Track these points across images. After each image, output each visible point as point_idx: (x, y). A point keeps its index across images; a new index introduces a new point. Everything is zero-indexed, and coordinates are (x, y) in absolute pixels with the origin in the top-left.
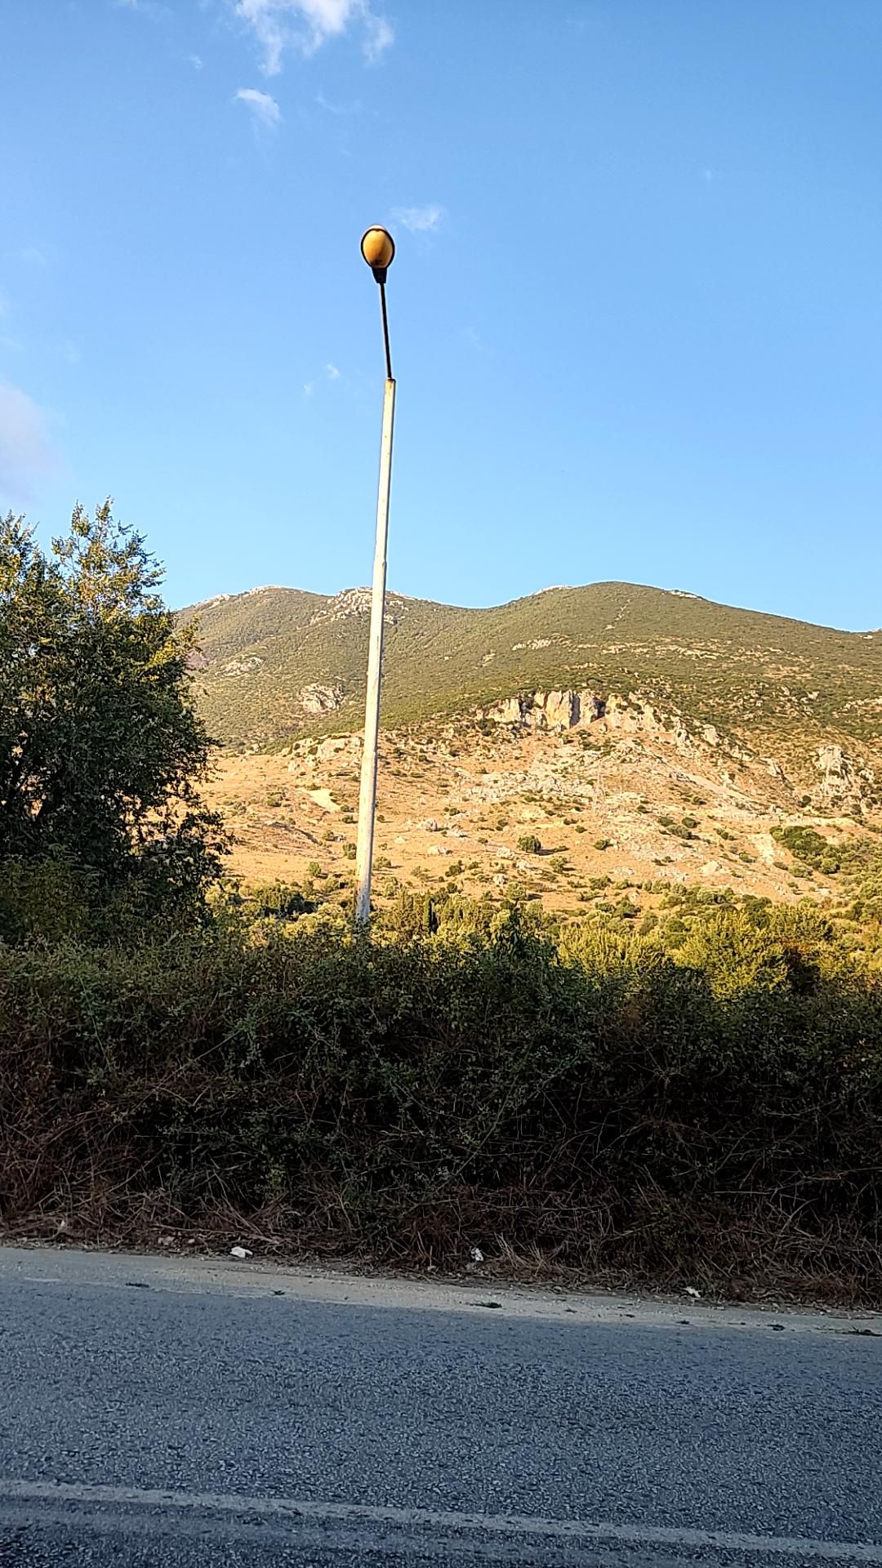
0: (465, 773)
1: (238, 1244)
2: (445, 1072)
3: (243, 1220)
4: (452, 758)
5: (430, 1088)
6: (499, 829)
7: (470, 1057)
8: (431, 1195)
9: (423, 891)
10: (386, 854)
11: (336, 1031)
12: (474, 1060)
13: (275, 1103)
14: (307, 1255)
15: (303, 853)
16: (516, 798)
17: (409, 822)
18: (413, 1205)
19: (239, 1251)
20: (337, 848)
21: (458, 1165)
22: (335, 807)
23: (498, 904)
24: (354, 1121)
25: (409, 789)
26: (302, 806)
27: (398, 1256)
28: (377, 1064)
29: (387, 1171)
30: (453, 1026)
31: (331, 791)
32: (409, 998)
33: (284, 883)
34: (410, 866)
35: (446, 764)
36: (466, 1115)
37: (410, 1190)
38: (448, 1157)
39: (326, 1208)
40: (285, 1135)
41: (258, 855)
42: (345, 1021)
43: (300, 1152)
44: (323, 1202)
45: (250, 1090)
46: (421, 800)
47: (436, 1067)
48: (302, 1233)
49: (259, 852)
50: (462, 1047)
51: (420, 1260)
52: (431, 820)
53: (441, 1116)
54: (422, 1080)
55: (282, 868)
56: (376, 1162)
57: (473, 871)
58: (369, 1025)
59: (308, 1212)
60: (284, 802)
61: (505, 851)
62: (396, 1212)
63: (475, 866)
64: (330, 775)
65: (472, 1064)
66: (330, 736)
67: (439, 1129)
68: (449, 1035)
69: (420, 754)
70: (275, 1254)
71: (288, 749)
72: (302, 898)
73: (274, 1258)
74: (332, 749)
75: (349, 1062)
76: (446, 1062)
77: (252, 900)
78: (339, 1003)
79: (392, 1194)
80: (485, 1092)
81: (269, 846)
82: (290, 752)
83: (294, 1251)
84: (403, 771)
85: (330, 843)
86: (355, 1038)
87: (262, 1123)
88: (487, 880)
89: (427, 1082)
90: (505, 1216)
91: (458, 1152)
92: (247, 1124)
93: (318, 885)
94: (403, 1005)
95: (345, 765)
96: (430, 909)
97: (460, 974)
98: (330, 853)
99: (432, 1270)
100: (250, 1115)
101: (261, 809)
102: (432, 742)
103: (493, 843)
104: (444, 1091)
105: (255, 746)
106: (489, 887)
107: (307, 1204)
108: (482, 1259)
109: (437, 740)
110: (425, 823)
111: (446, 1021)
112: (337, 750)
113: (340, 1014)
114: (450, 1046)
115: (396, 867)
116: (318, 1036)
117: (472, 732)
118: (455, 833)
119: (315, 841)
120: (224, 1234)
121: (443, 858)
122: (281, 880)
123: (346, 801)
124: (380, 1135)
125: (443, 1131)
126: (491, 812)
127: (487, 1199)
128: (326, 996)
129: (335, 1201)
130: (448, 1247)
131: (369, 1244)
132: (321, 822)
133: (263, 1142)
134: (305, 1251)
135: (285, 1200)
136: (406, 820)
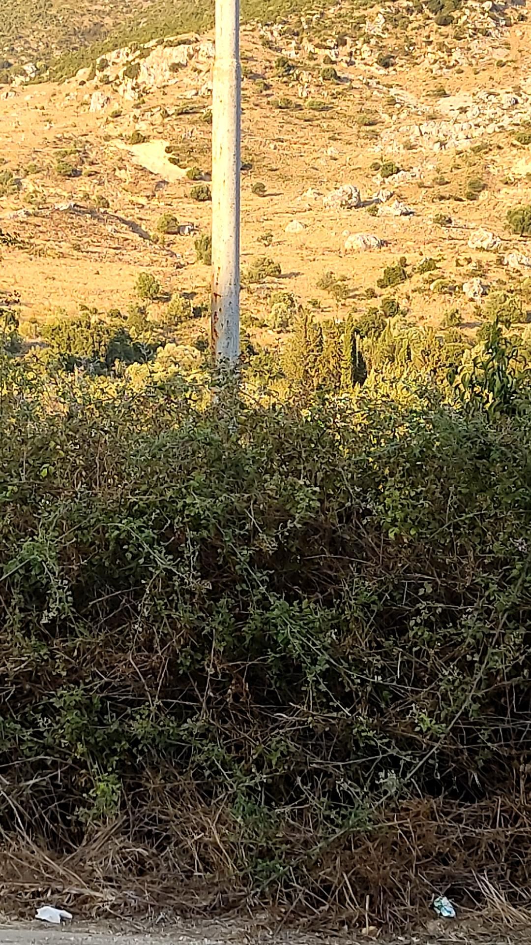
0: (409, 98)
1: (48, 902)
2: (379, 614)
3: (54, 865)
4: (383, 71)
5: (355, 639)
6: (472, 197)
7: (422, 586)
8: (363, 815)
9: (340, 316)
10: (271, 252)
11: (190, 552)
12: (429, 590)
13: (95, 675)
14: (161, 916)
15: (126, 258)
16: (501, 140)
17: (310, 194)
18: (334, 832)
19: (49, 913)
20: (185, 245)
21: (408, 765)
22: (175, 173)
23: (472, 333)
24: (230, 700)
25: (309, 132)
26: (117, 173)
27: (313, 914)
28: (264, 604)
29: (288, 780)
30: (391, 536)
31: (167, 144)
32: (314, 493)
33: (96, 311)
34: (313, 272)
35: (372, 82)
36: (418, 682)
37: (330, 808)
38: (390, 752)
39: (190, 842)
40: (114, 727)
41: (48, 265)
42: (205, 533)
43: (141, 752)
44: (184, 833)
45: (52, 656)
46: (331, 151)
47: (366, 606)
48: (153, 883)
49: (49, 259)
50: (408, 570)
51: (350, 919)
52: (347, 187)
53: (376, 686)
54: (342, 627)
55: (91, 286)
56: (270, 766)
57: (426, 275)
58: (247, 540)
59: (161, 848)
60: (88, 168)
61: (482, 237)
62: (306, 844)
63: (430, 265)
64: (166, 115)
65: (425, 597)
66: (160, 42)
67: (374, 709)
68: (385, 551)
69: (324, 67)
70: (108, 916)
71: (88, 70)
72: (129, 337)
73: (107, 922)
74: (165, 66)
75: (216, 600)
76: (380, 597)
77: (42, 344)
78: (193, 505)
79: (299, 815)
80: (449, 644)
81: (65, 247)
82: (92, 76)
83: (140, 911)
84: (294, 100)
85: (172, 237)
86: (226, 562)
87: (75, 707)
88: (453, 290)
89: (349, 631)
90: (491, 846)
91: (409, 744)
92: (49, 711)
93: (155, 312)
94: (304, 504)
95: (190, 94)
96: (354, 348)
97: (401, 449)
98: (173, 254)
99: (370, 933)
100: (53, 696)
101: (48, 182)
102: (345, 43)
103: (461, 223)
104: (379, 646)
105: (29, 68)
106: (456, 303)
107: (158, 836)
108: (453, 914)
109: (355, 39)
110: (337, 192)
111: (379, 528)
112: (175, 68)
113: (196, 524)
114: (387, 568)
115: (289, 276)
116: (163, 561)
117: (416, 19)
118: (390, 209)
119: (144, 236)
120: (23, 888)
121: (374, 255)
122: (90, 306)
123: (196, 160)
124: (275, 720)
125: (381, 710)
126: (457, 168)
127: (458, 819)
128: (169, 493)
129: (203, 829)
130: (396, 897)
131: (263, 895)
132: (155, 202)
133: (79, 739)
134: (158, 910)
135: (123, 830)
136: (304, 190)
